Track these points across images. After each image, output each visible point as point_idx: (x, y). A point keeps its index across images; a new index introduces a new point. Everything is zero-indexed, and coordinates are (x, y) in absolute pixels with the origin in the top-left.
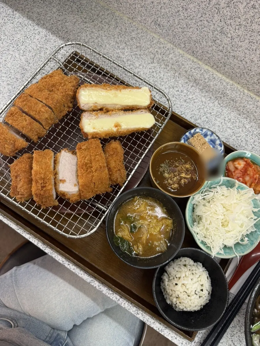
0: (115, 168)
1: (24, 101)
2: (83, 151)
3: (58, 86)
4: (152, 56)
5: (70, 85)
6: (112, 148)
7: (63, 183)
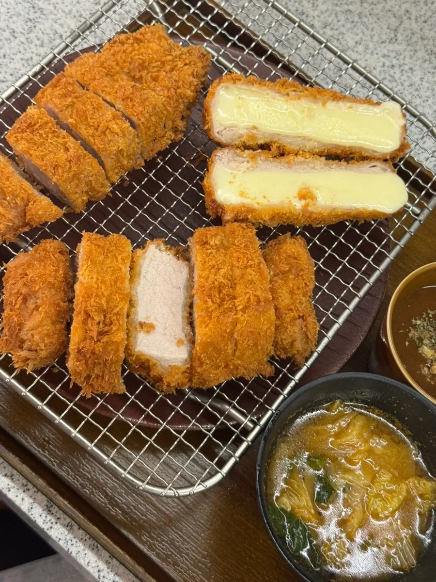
0: (291, 310)
1: (65, 96)
2: (213, 251)
3: (156, 69)
4: (394, 22)
5: (188, 70)
6: (285, 255)
7: (148, 332)
